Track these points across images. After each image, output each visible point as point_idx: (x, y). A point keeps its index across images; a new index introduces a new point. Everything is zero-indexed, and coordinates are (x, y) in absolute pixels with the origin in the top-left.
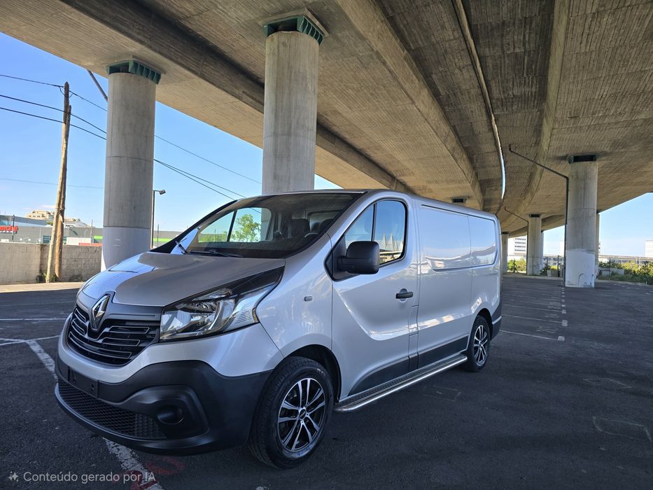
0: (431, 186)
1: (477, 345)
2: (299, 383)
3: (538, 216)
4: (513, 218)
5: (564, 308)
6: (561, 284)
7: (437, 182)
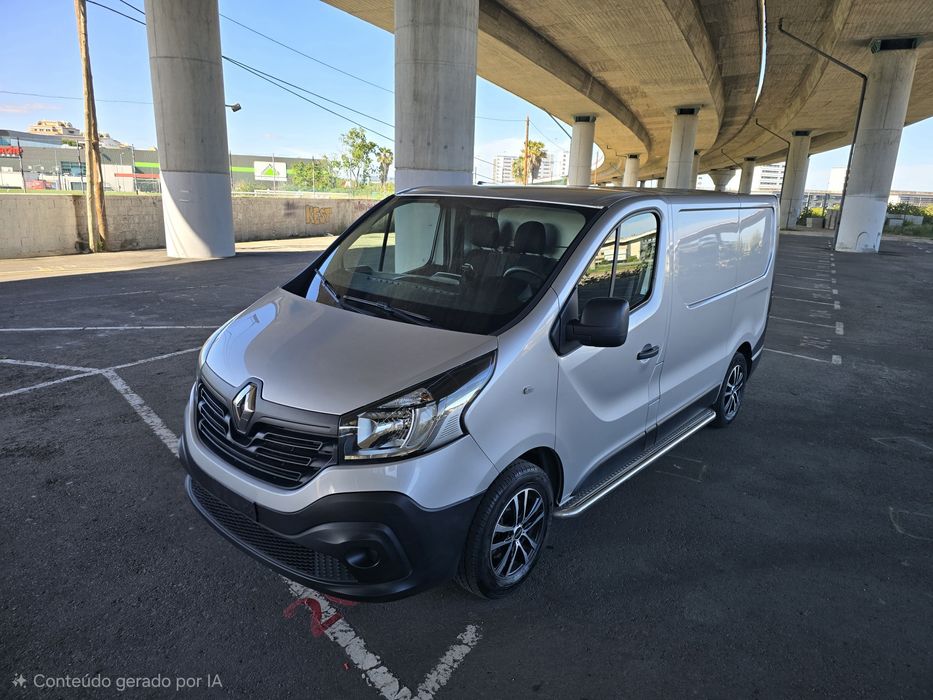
0: (646, 89)
1: (728, 394)
2: (515, 498)
3: (805, 133)
4: (767, 136)
5: (835, 298)
6: (828, 245)
7: (656, 82)
